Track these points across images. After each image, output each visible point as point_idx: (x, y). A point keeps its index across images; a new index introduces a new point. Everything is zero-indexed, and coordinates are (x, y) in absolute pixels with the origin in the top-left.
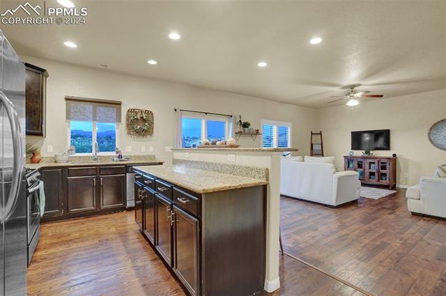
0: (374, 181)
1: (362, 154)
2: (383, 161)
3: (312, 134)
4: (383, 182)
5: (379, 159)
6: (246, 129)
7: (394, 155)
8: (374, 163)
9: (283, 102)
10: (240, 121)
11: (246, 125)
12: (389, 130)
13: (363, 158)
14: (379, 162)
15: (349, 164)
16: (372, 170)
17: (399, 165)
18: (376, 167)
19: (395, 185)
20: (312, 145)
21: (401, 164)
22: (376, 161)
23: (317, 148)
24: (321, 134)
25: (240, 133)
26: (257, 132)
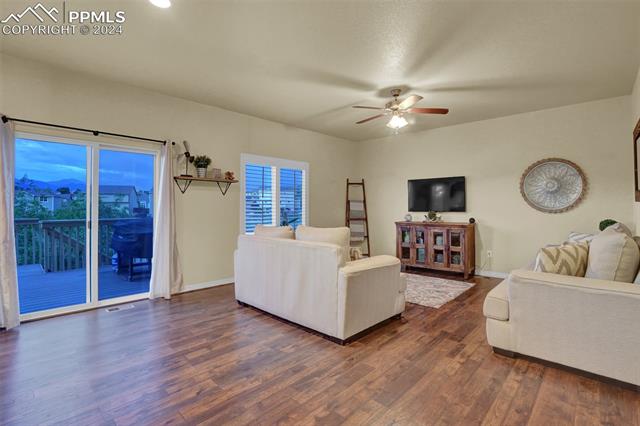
0: (441, 266)
1: (424, 219)
2: (455, 230)
3: (348, 184)
4: (456, 268)
5: (449, 227)
6: (202, 170)
7: (472, 221)
8: (441, 235)
9: (291, 124)
10: (187, 154)
11: (202, 163)
12: (463, 178)
13: (426, 225)
14: (448, 231)
15: (404, 236)
16: (439, 247)
17: (479, 236)
18: (445, 242)
19: (473, 271)
20: (348, 202)
21: (482, 235)
22: (444, 231)
23: (356, 207)
24: (363, 184)
25: (187, 178)
26: (229, 178)
